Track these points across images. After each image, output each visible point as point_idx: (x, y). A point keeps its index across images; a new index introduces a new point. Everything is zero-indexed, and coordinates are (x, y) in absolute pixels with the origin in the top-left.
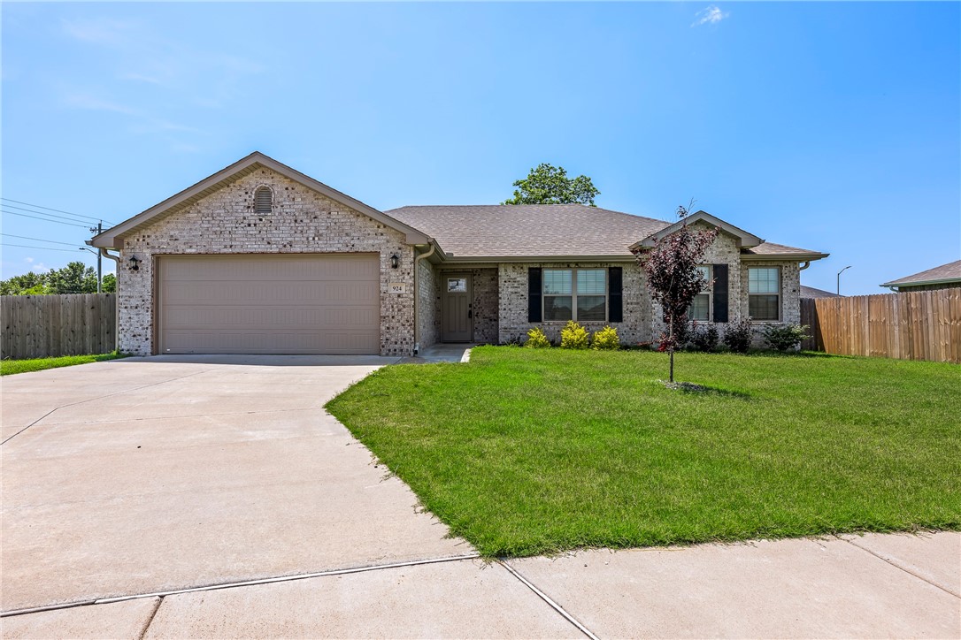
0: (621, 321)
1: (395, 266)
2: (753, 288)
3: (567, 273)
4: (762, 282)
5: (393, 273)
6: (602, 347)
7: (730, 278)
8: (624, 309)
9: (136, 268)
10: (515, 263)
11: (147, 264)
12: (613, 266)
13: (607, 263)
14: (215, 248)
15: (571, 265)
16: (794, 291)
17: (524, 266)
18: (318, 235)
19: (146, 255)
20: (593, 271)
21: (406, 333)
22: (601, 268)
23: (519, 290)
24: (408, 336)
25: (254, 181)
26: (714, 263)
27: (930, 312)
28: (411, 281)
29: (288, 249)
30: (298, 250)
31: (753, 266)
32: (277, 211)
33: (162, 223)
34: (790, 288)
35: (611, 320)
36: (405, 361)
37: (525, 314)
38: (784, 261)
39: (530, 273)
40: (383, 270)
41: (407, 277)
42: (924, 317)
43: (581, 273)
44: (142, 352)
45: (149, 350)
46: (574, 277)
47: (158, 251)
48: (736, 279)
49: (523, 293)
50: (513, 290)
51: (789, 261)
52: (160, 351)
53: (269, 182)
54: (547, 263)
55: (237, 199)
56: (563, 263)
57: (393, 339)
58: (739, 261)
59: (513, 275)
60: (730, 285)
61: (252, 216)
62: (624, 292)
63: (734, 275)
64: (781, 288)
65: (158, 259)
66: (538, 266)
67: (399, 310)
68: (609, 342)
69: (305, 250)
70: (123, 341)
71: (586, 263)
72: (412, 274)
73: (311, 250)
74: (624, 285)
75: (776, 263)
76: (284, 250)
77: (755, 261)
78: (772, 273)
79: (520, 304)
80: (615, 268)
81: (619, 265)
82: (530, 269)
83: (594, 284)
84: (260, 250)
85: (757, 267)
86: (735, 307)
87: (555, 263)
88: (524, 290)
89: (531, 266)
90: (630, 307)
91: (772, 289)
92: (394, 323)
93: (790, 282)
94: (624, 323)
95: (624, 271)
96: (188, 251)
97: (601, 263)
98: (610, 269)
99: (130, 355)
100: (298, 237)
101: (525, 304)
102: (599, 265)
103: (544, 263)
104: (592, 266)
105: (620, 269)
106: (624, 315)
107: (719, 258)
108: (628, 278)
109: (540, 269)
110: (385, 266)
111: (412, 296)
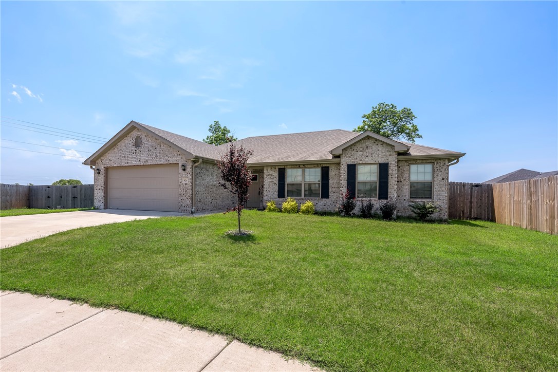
0: (328, 198)
1: (184, 170)
2: (414, 178)
3: (300, 170)
4: (420, 174)
5: (184, 173)
6: (304, 212)
7: (390, 172)
8: (330, 191)
9: (99, 173)
10: (272, 166)
11: (102, 171)
12: (324, 166)
13: (320, 164)
14: (123, 164)
15: (301, 166)
16: (443, 179)
17: (276, 167)
18: (157, 156)
19: (102, 167)
20: (314, 169)
21: (188, 202)
22: (317, 167)
23: (273, 180)
24: (189, 203)
25: (135, 134)
26: (380, 162)
27: (540, 194)
28: (190, 177)
29: (146, 163)
30: (150, 164)
31: (413, 163)
32: (143, 146)
33: (106, 154)
34: (440, 178)
35: (322, 198)
36: (188, 215)
37: (276, 193)
38: (436, 159)
39: (279, 171)
40: (180, 172)
41: (189, 175)
42: (537, 198)
43: (307, 170)
44: (101, 208)
45: (103, 207)
46: (303, 173)
47: (105, 166)
48: (394, 172)
49: (275, 182)
50: (271, 180)
51: (440, 159)
52: (108, 207)
53: (140, 133)
54: (288, 165)
55: (129, 141)
56: (296, 165)
57: (183, 205)
58: (397, 160)
59: (271, 172)
60: (390, 176)
61: (134, 148)
62: (330, 181)
63: (393, 171)
64: (434, 177)
65: (107, 169)
66: (283, 167)
67: (186, 191)
68: (307, 210)
69: (152, 164)
70: (96, 204)
71: (309, 164)
72: (191, 174)
73: (154, 163)
74: (330, 177)
75: (430, 161)
76: (144, 164)
77: (414, 160)
78: (429, 167)
79: (274, 188)
80: (325, 167)
81: (327, 165)
82: (279, 169)
83: (314, 176)
84: (137, 164)
85: (416, 163)
86: (393, 190)
87: (292, 165)
88: (276, 180)
89: (280, 167)
90: (334, 189)
91: (428, 178)
92: (184, 197)
93: (440, 173)
94: (330, 199)
95: (330, 168)
96: (115, 165)
97: (317, 164)
98: (322, 167)
99: (97, 209)
100: (150, 158)
101: (276, 188)
102: (316, 166)
103: (286, 165)
104: (313, 166)
105: (328, 167)
106: (330, 194)
107: (383, 159)
108: (332, 173)
109: (284, 169)
110: (180, 170)
111: (191, 184)
